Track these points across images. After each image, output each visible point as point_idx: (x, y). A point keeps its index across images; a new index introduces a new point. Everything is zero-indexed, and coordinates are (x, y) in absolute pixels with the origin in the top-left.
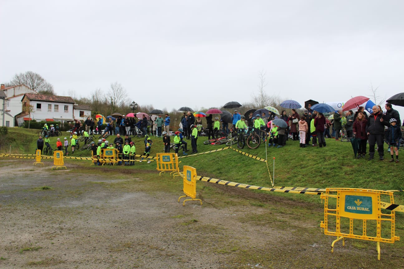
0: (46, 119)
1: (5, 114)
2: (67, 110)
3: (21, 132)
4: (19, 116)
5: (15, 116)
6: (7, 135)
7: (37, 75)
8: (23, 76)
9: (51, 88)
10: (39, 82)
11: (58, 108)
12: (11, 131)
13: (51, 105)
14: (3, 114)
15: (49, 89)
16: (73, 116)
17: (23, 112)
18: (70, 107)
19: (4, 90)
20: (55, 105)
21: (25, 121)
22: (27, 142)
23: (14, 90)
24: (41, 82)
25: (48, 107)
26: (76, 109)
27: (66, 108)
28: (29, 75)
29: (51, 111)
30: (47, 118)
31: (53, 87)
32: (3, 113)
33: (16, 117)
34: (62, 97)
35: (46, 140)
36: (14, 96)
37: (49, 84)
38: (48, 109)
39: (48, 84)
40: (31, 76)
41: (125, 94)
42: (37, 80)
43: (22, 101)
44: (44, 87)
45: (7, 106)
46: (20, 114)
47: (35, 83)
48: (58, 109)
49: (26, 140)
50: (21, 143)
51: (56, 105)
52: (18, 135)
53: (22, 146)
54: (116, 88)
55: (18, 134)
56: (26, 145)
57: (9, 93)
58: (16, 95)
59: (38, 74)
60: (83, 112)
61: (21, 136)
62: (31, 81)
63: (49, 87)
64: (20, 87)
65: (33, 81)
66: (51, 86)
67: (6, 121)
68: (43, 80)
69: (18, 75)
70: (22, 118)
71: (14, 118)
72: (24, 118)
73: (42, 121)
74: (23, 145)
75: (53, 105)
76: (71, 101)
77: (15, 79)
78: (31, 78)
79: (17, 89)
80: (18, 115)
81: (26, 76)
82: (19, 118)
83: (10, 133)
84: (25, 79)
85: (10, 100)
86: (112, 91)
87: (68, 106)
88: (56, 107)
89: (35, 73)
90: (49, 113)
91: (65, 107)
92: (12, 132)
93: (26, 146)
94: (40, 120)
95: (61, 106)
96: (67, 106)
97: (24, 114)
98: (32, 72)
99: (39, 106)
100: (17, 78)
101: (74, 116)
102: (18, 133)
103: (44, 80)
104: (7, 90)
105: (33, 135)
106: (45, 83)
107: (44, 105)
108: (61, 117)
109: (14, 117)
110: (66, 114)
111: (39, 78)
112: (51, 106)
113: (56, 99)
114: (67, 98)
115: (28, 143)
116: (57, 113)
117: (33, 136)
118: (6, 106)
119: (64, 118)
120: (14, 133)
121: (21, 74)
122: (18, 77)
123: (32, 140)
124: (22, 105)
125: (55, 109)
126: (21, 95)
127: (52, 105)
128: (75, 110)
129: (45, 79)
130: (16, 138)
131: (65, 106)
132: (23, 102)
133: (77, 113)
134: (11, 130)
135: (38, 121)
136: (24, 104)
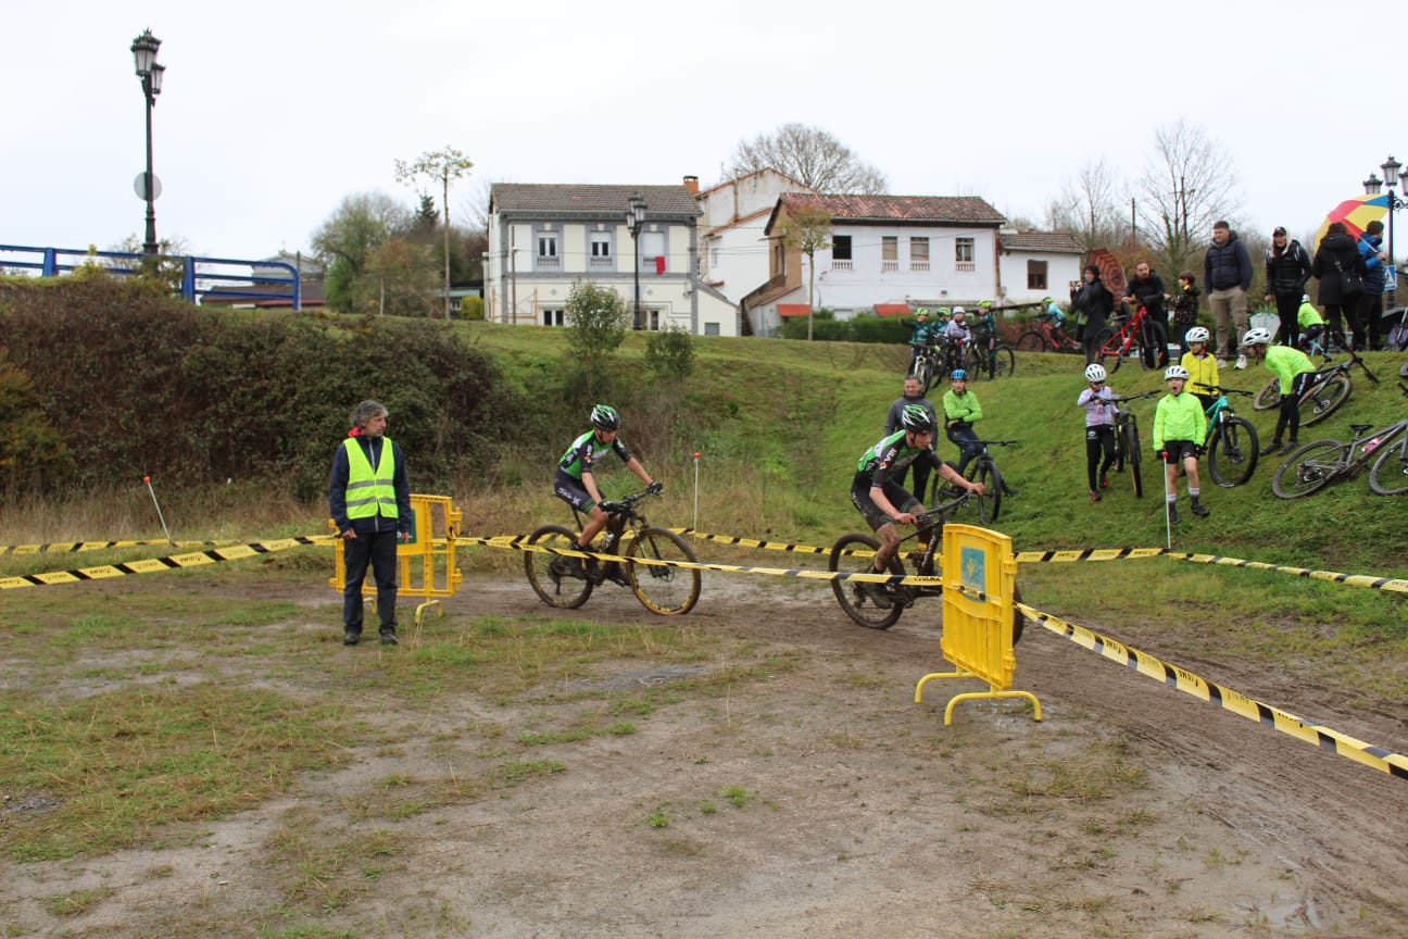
0: (876, 307)
1: (701, 294)
2: (968, 259)
3: (769, 361)
4: (760, 297)
5: (743, 301)
6: (689, 379)
7: (820, 134)
8: (768, 143)
9: (879, 184)
10: (831, 162)
11: (927, 251)
12: (715, 356)
13: (895, 238)
14: (692, 294)
15: (871, 187)
16: (998, 285)
17: (777, 281)
18: (984, 243)
19: (698, 199)
20: (913, 239)
21: (786, 319)
22: (808, 420)
23: (736, 193)
24: (839, 161)
25: (884, 250)
26: (1009, 252)
27: (964, 250)
28: (791, 139)
29: (895, 267)
30: (880, 302)
31: (886, 182)
32: (689, 287)
33: (746, 307)
34: (941, 198)
35: (951, 404)
36: (737, 220)
37: (871, 169)
38: (884, 258)
39: (866, 168)
40: (798, 141)
41: (1231, 171)
42: (821, 156)
43: (767, 231)
44: (850, 183)
45: (710, 265)
46: (761, 290)
47: (816, 170)
48: (927, 257)
49: (798, 408)
50: (772, 429)
51: (920, 239)
52: (750, 380)
53: (777, 446)
54: (1180, 146)
55: (755, 375)
56: (799, 437)
57: (717, 213)
58: (743, 214)
59: (824, 131)
60: (1044, 265)
61: (771, 385)
62: (800, 165)
63: (872, 181)
64: (760, 182)
65: (807, 162)
66: (880, 177)
67: (707, 324)
68: (845, 154)
69: (751, 144)
70: (773, 306)
71: (737, 308)
72: (780, 307)
73: (860, 316)
74: (785, 438)
75: (904, 236)
76: (985, 217)
77: (739, 159)
78: (800, 150)
79: (745, 187)
80: (753, 294)
81: (780, 141)
82: (759, 309)
83: (707, 365)
84: (778, 157)
85: (720, 237)
86: (1162, 164)
87: (972, 240)
88: (919, 250)
89: (812, 128)
90: (889, 275)
91: (958, 246)
92: (720, 361)
93: (802, 444)
94: (850, 310)
95: (942, 244)
96: (966, 240)
97: (778, 291)
98: (800, 125)
99: (842, 249)
100: (744, 153)
101: (1002, 285)
102: (752, 368)
103: (851, 154)
104: (706, 197)
105: (839, 374)
106: (853, 167)
107: (866, 243)
108: (944, 293)
109: (738, 303)
110: (964, 277)
111: (831, 149)
112: (896, 244)
113: (919, 209)
114: (966, 203)
115: (811, 427)
116: (922, 274)
117: (840, 381)
118: (707, 266)
119: (955, 296)
120: (730, 366)
121: (761, 138)
122: (749, 152)
123: (835, 407)
124: (768, 248)
125: (913, 256)
126: (762, 213)
127: (899, 240)
128: (1003, 258)
129: (852, 150)
130: (740, 397)
131: (959, 240)
132: (774, 233)
133: (1015, 272)
134: (712, 351)
135: (840, 317)
136: (776, 242)
